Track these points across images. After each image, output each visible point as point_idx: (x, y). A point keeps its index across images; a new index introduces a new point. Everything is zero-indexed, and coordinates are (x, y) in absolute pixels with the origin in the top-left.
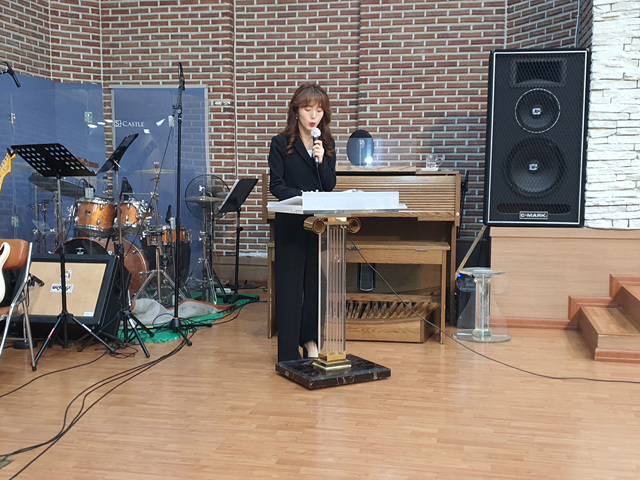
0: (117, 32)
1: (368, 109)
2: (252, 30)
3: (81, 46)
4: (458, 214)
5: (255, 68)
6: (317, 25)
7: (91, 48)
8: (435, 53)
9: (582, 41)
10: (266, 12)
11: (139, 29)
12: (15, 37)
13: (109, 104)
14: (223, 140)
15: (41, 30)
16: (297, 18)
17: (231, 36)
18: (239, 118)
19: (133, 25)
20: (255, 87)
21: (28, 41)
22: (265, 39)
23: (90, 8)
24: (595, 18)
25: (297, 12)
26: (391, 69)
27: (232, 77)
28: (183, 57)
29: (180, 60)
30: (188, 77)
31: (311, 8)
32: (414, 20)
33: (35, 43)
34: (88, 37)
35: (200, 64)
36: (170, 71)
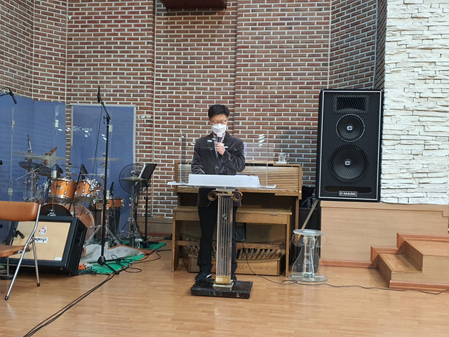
0: (77, 69)
1: (240, 123)
2: (166, 71)
3: (53, 78)
4: (300, 192)
5: (167, 95)
6: (208, 69)
7: (59, 79)
8: (283, 90)
9: (378, 85)
10: (175, 60)
11: (92, 68)
12: (11, 71)
13: (70, 116)
14: (145, 140)
15: (27, 67)
16: (195, 64)
17: (152, 74)
18: (156, 126)
19: (88, 65)
20: (167, 107)
21: (19, 73)
22: (175, 77)
23: (60, 53)
24: (386, 71)
25: (196, 61)
26: (255, 99)
27: (152, 101)
28: (120, 87)
29: (118, 88)
30: (123, 100)
31: (205, 58)
32: (270, 68)
33: (23, 75)
34: (58, 72)
35: (132, 91)
36: (111, 95)
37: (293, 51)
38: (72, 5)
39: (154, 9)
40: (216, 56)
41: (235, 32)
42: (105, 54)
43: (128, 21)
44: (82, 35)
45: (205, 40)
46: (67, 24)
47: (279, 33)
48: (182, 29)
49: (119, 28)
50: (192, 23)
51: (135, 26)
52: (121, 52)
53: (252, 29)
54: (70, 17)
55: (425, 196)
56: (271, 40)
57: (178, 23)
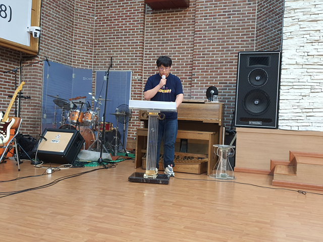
0: (99, 49)
1: (196, 81)
2: (151, 49)
3: (85, 54)
4: (220, 120)
5: (152, 64)
6: (177, 47)
7: (89, 55)
8: (224, 58)
10: (157, 42)
11: (108, 48)
12: (57, 49)
13: (94, 77)
14: (137, 92)
15: (69, 47)
16: (169, 44)
17: (143, 51)
19: (105, 46)
20: (151, 72)
21: (63, 51)
22: (156, 52)
23: (90, 40)
25: (169, 41)
26: (206, 64)
27: (142, 67)
28: (124, 59)
29: (122, 60)
30: (125, 67)
31: (175, 40)
32: (216, 44)
33: (66, 52)
34: (88, 51)
35: (130, 62)
36: (118, 64)
37: (231, 32)
38: (98, 11)
39: (145, 10)
40: (182, 38)
41: (194, 22)
42: (116, 39)
43: (129, 19)
44: (103, 28)
45: (175, 28)
46: (95, 22)
47: (222, 21)
48: (162, 22)
49: (124, 23)
50: (167, 18)
51: (133, 21)
52: (125, 38)
53: (205, 19)
54: (96, 18)
55: (311, 125)
56: (217, 26)
57: (159, 18)
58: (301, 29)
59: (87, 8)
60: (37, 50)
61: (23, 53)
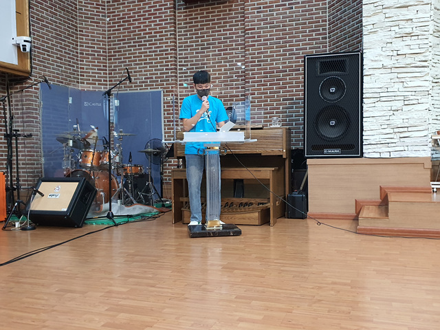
0: (116, 63)
1: (251, 98)
2: (187, 58)
3: (96, 71)
4: (285, 151)
6: (222, 53)
7: (102, 72)
8: (287, 64)
10: (194, 47)
11: (127, 60)
14: (172, 119)
15: (73, 63)
16: (211, 49)
17: (176, 61)
19: (124, 58)
20: (189, 89)
21: (65, 68)
22: (194, 62)
23: (102, 50)
24: (364, 33)
25: (211, 46)
26: (263, 75)
27: (176, 84)
28: (150, 74)
29: (149, 76)
30: (153, 85)
31: (219, 43)
32: (275, 46)
33: (70, 69)
34: (100, 66)
35: (159, 77)
36: (143, 82)
37: (295, 29)
38: (110, 9)
39: (175, 5)
40: (228, 40)
41: (243, 17)
42: (137, 47)
43: (154, 18)
44: (118, 34)
45: (218, 27)
46: (107, 26)
47: (281, 14)
48: (199, 19)
49: (147, 24)
50: (207, 13)
51: (160, 21)
52: (150, 45)
53: (258, 12)
54: (108, 19)
55: (406, 149)
56: (275, 21)
57: (195, 15)
58: (386, 20)
59: (95, 5)
60: (29, 69)
61: (10, 75)
